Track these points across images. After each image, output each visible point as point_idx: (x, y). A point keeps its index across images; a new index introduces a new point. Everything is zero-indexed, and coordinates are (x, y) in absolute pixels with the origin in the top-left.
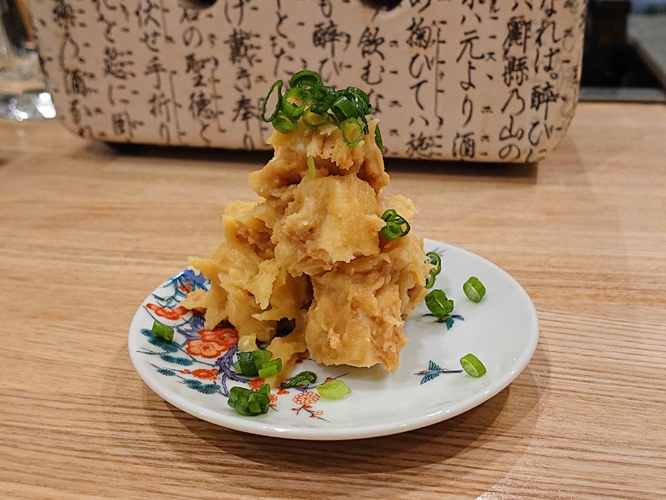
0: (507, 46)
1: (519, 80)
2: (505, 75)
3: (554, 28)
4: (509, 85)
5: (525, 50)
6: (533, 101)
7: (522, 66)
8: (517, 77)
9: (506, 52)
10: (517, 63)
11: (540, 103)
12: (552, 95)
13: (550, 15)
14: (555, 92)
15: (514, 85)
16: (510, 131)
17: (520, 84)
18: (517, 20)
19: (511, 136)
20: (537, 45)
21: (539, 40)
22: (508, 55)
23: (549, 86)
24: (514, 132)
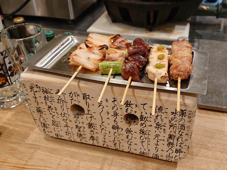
0: (168, 139)
2: (168, 145)
3: (182, 138)
5: (173, 141)
6: (176, 152)
7: (172, 144)
8: (171, 146)
12: (181, 151)
13: (181, 136)
16: (169, 156)
18: (171, 135)
20: (177, 141)
23: (180, 150)
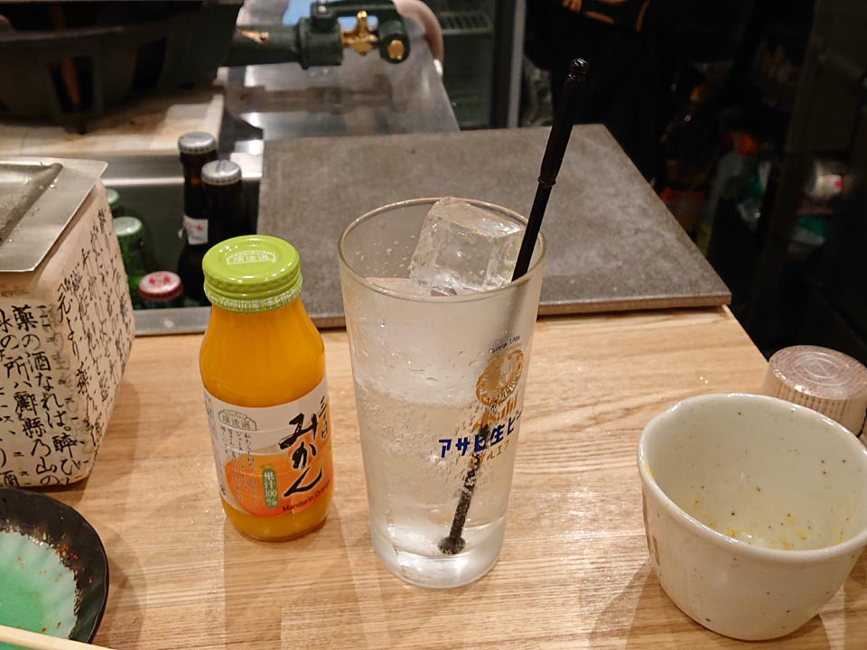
0: (19, 411)
1: (39, 433)
2: (25, 430)
3: (55, 398)
4: (31, 437)
5: (36, 414)
6: (56, 446)
7: (37, 424)
8: (37, 432)
9: (20, 415)
10: (32, 422)
11: (62, 447)
12: (71, 441)
13: (49, 390)
14: (72, 439)
15: (35, 437)
16: (44, 467)
17: (41, 435)
18: (22, 394)
19: (46, 470)
20: (45, 409)
21: (45, 406)
22: (23, 417)
23: (66, 436)
24: (48, 468)
